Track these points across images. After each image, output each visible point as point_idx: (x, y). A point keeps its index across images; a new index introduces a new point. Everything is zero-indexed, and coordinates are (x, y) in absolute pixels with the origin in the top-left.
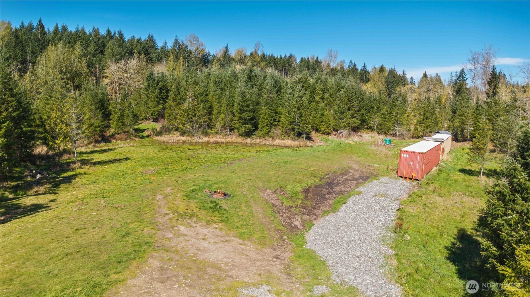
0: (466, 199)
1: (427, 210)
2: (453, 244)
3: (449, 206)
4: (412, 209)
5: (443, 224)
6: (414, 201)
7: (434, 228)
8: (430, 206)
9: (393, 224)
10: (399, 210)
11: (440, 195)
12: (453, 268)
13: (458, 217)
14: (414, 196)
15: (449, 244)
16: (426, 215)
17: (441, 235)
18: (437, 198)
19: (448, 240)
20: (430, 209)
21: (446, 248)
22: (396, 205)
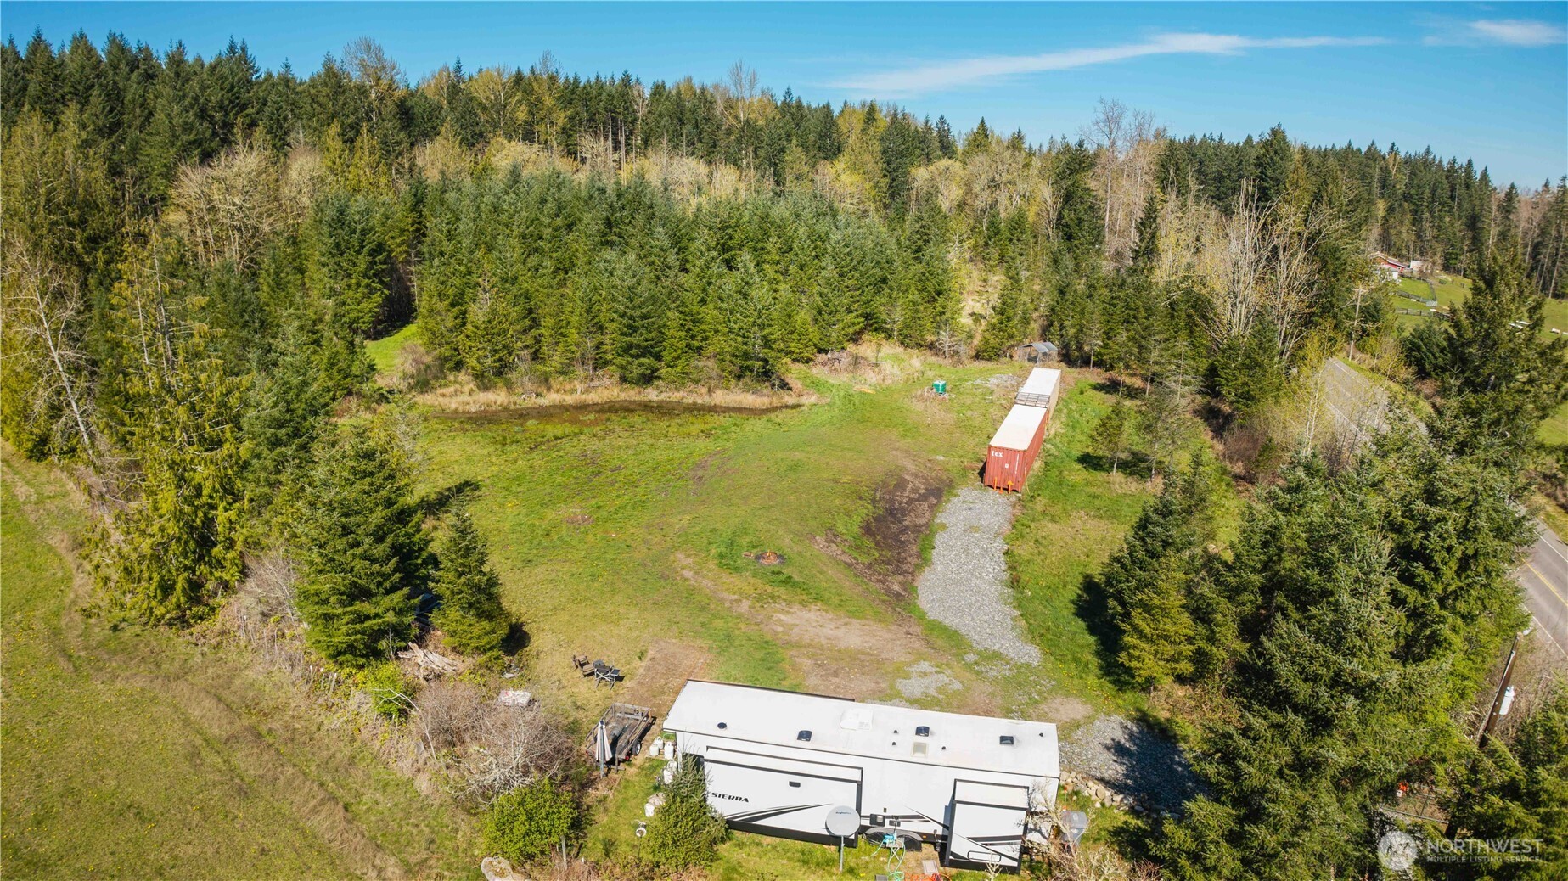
0: (1091, 524)
1: (1041, 548)
2: (1079, 596)
3: (1068, 539)
4: (1024, 550)
5: (1064, 569)
6: (1022, 536)
7: (1054, 576)
8: (1043, 541)
9: (1006, 576)
10: (1006, 553)
11: (1053, 520)
12: (1083, 624)
13: (1083, 558)
14: (1019, 527)
15: (1074, 597)
16: (1042, 557)
17: (1064, 586)
18: (1050, 525)
19: (1073, 591)
20: (1045, 547)
21: (1072, 602)
22: (1000, 546)
